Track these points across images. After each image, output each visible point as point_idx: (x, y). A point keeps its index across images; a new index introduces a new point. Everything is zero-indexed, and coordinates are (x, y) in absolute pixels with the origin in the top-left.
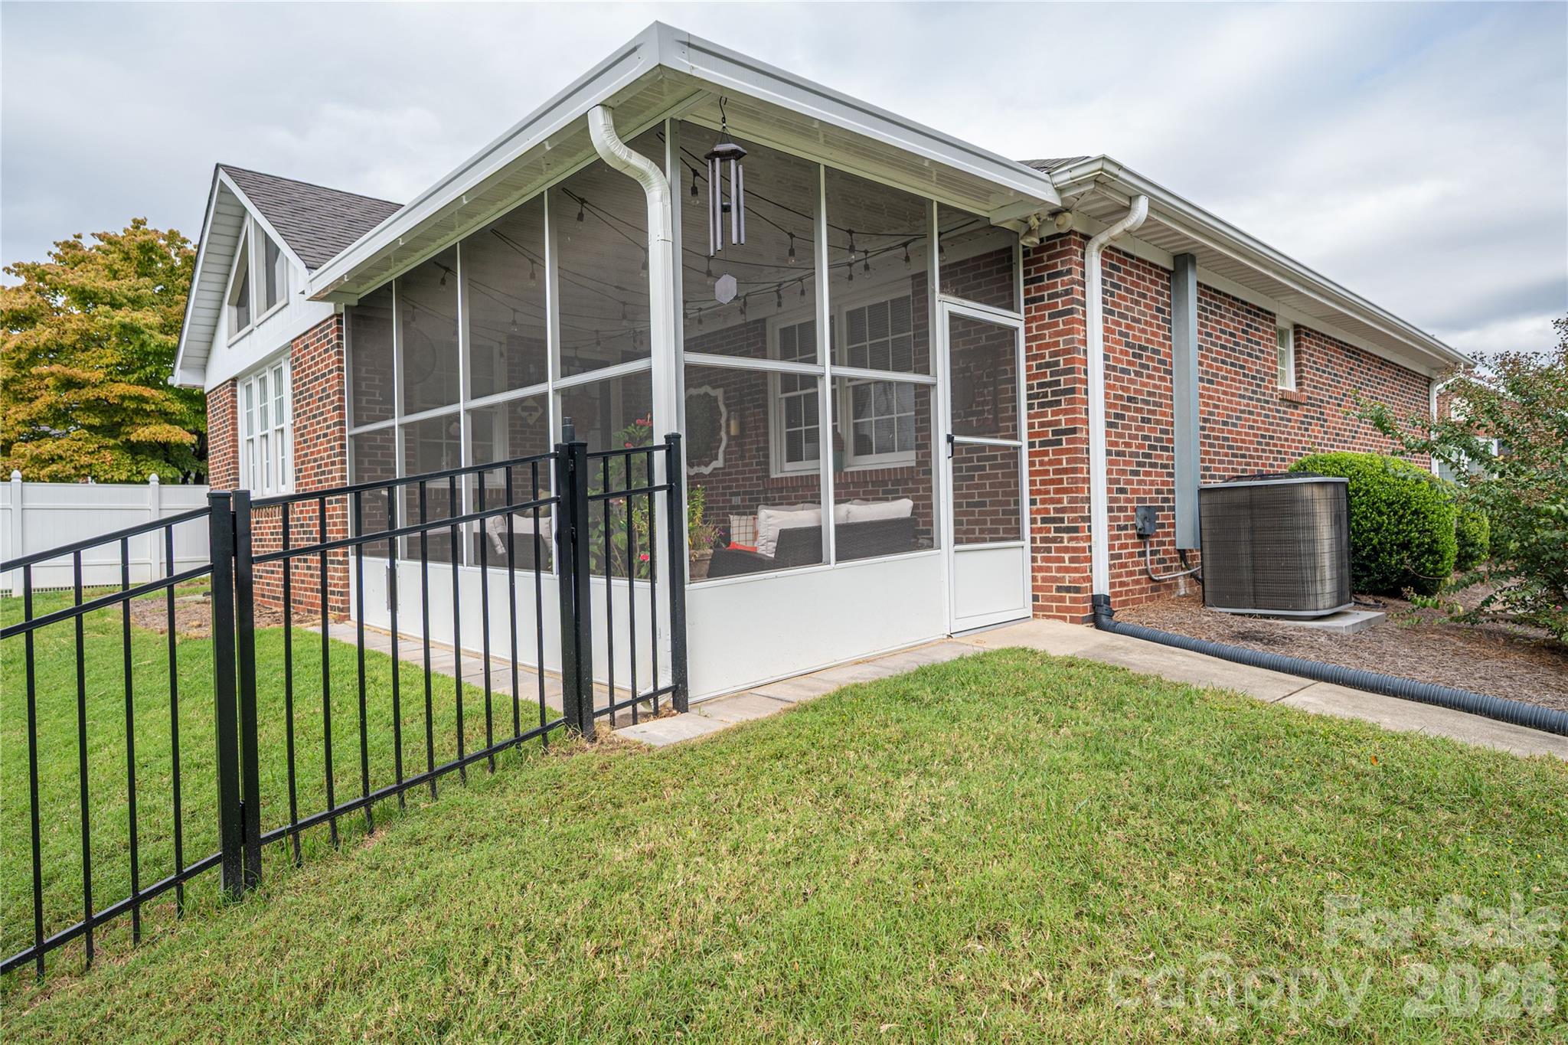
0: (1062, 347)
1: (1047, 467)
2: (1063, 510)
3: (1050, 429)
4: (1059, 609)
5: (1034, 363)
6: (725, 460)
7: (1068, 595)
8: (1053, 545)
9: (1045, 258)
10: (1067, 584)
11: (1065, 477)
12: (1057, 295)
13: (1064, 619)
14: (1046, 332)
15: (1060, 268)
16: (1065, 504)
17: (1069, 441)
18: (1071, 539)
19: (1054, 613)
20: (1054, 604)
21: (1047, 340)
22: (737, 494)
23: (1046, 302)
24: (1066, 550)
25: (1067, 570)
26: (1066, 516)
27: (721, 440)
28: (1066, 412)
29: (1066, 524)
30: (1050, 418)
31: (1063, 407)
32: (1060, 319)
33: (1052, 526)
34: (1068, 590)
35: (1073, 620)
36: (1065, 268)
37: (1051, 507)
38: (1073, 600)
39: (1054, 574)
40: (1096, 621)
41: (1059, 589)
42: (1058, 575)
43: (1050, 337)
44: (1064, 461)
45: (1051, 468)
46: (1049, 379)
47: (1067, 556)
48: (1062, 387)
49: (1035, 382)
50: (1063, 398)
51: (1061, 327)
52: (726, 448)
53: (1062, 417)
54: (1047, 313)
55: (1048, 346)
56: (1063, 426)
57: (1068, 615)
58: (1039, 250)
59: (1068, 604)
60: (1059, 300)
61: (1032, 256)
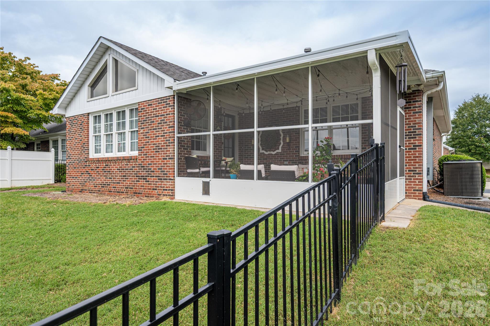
0: (417, 122)
1: (411, 156)
2: (416, 168)
3: (412, 145)
4: (414, 196)
5: (407, 126)
6: (282, 150)
7: (417, 192)
8: (412, 178)
9: (412, 96)
10: (417, 189)
11: (417, 159)
12: (416, 107)
13: (416, 199)
14: (412, 117)
15: (417, 100)
16: (417, 166)
17: (418, 149)
18: (418, 176)
19: (412, 197)
20: (412, 195)
21: (412, 120)
22: (287, 161)
23: (412, 109)
24: (417, 179)
25: (417, 185)
26: (417, 170)
27: (280, 143)
28: (418, 140)
29: (417, 172)
30: (412, 142)
31: (417, 139)
32: (417, 114)
33: (412, 172)
34: (417, 190)
35: (419, 199)
36: (419, 100)
37: (412, 167)
38: (418, 193)
39: (412, 186)
40: (424, 199)
41: (414, 190)
42: (414, 186)
43: (413, 119)
44: (417, 154)
45: (412, 156)
46: (412, 131)
47: (417, 181)
48: (417, 133)
49: (407, 131)
50: (417, 136)
51: (417, 116)
52: (283, 146)
53: (417, 142)
54: (412, 112)
55: (412, 121)
56: (417, 144)
57: (417, 198)
58: (411, 94)
59: (417, 194)
60: (417, 109)
61: (407, 95)
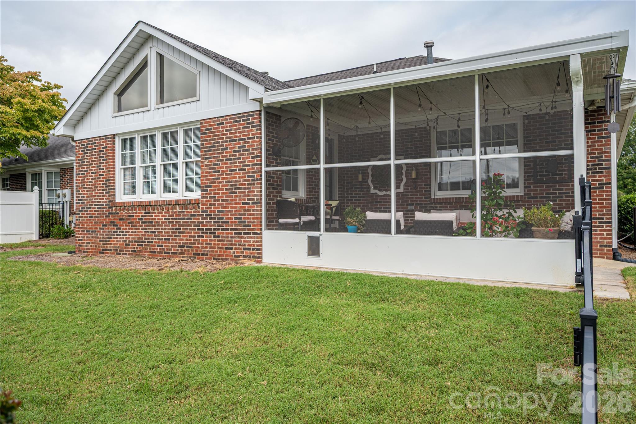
0: (604, 150)
2: (604, 215)
3: (597, 183)
4: (600, 254)
5: (590, 156)
6: (404, 189)
7: (605, 248)
8: (598, 229)
9: (596, 115)
10: (605, 244)
11: (605, 202)
12: (602, 130)
13: (603, 258)
14: (596, 144)
15: (603, 120)
16: (605, 212)
17: (606, 188)
18: (607, 226)
19: (598, 256)
20: (598, 252)
21: (597, 147)
22: (412, 205)
23: (596, 132)
24: (605, 230)
25: (605, 238)
26: (605, 217)
27: (402, 180)
28: (605, 176)
29: (605, 220)
30: (597, 178)
31: (604, 174)
32: (604, 140)
33: (598, 221)
34: (606, 246)
35: (607, 258)
36: (606, 120)
37: (597, 213)
38: (607, 250)
39: (598, 240)
40: (615, 258)
41: (601, 246)
42: (601, 240)
43: (598, 146)
44: (604, 196)
45: (597, 198)
46: (597, 163)
47: (605, 233)
48: (604, 166)
49: (590, 164)
50: (604, 171)
51: (604, 142)
52: (405, 183)
53: (604, 178)
54: (597, 137)
55: (597, 150)
56: (604, 182)
57: (605, 256)
58: (595, 111)
59: (605, 252)
60: (603, 132)
61: (589, 113)
